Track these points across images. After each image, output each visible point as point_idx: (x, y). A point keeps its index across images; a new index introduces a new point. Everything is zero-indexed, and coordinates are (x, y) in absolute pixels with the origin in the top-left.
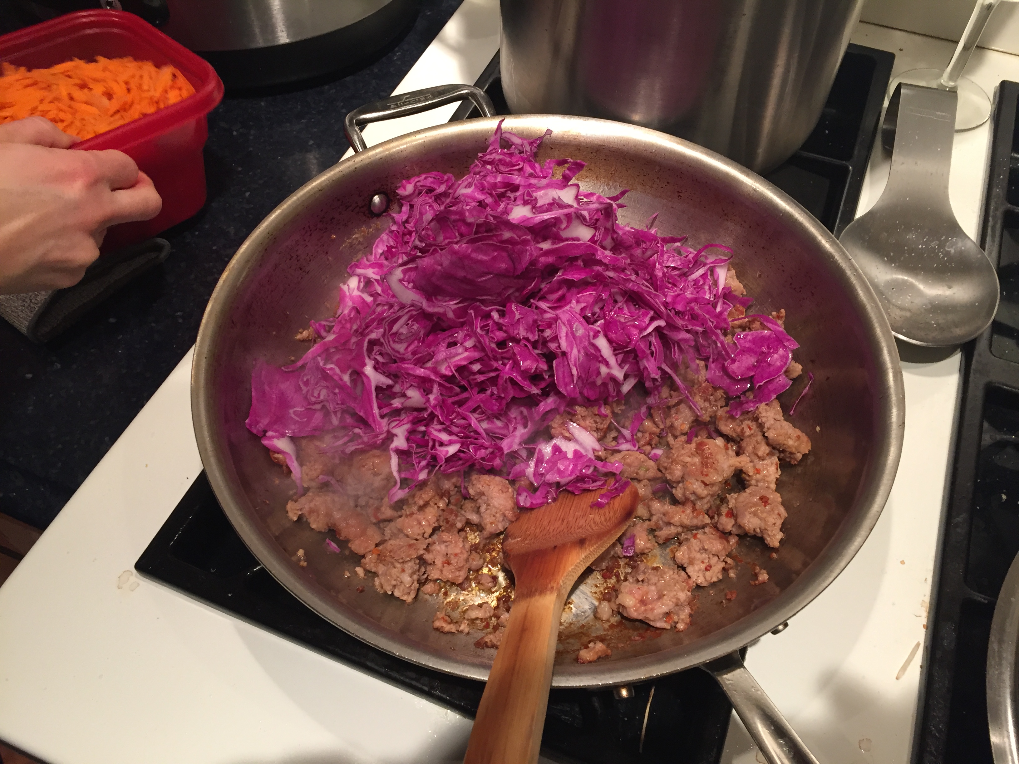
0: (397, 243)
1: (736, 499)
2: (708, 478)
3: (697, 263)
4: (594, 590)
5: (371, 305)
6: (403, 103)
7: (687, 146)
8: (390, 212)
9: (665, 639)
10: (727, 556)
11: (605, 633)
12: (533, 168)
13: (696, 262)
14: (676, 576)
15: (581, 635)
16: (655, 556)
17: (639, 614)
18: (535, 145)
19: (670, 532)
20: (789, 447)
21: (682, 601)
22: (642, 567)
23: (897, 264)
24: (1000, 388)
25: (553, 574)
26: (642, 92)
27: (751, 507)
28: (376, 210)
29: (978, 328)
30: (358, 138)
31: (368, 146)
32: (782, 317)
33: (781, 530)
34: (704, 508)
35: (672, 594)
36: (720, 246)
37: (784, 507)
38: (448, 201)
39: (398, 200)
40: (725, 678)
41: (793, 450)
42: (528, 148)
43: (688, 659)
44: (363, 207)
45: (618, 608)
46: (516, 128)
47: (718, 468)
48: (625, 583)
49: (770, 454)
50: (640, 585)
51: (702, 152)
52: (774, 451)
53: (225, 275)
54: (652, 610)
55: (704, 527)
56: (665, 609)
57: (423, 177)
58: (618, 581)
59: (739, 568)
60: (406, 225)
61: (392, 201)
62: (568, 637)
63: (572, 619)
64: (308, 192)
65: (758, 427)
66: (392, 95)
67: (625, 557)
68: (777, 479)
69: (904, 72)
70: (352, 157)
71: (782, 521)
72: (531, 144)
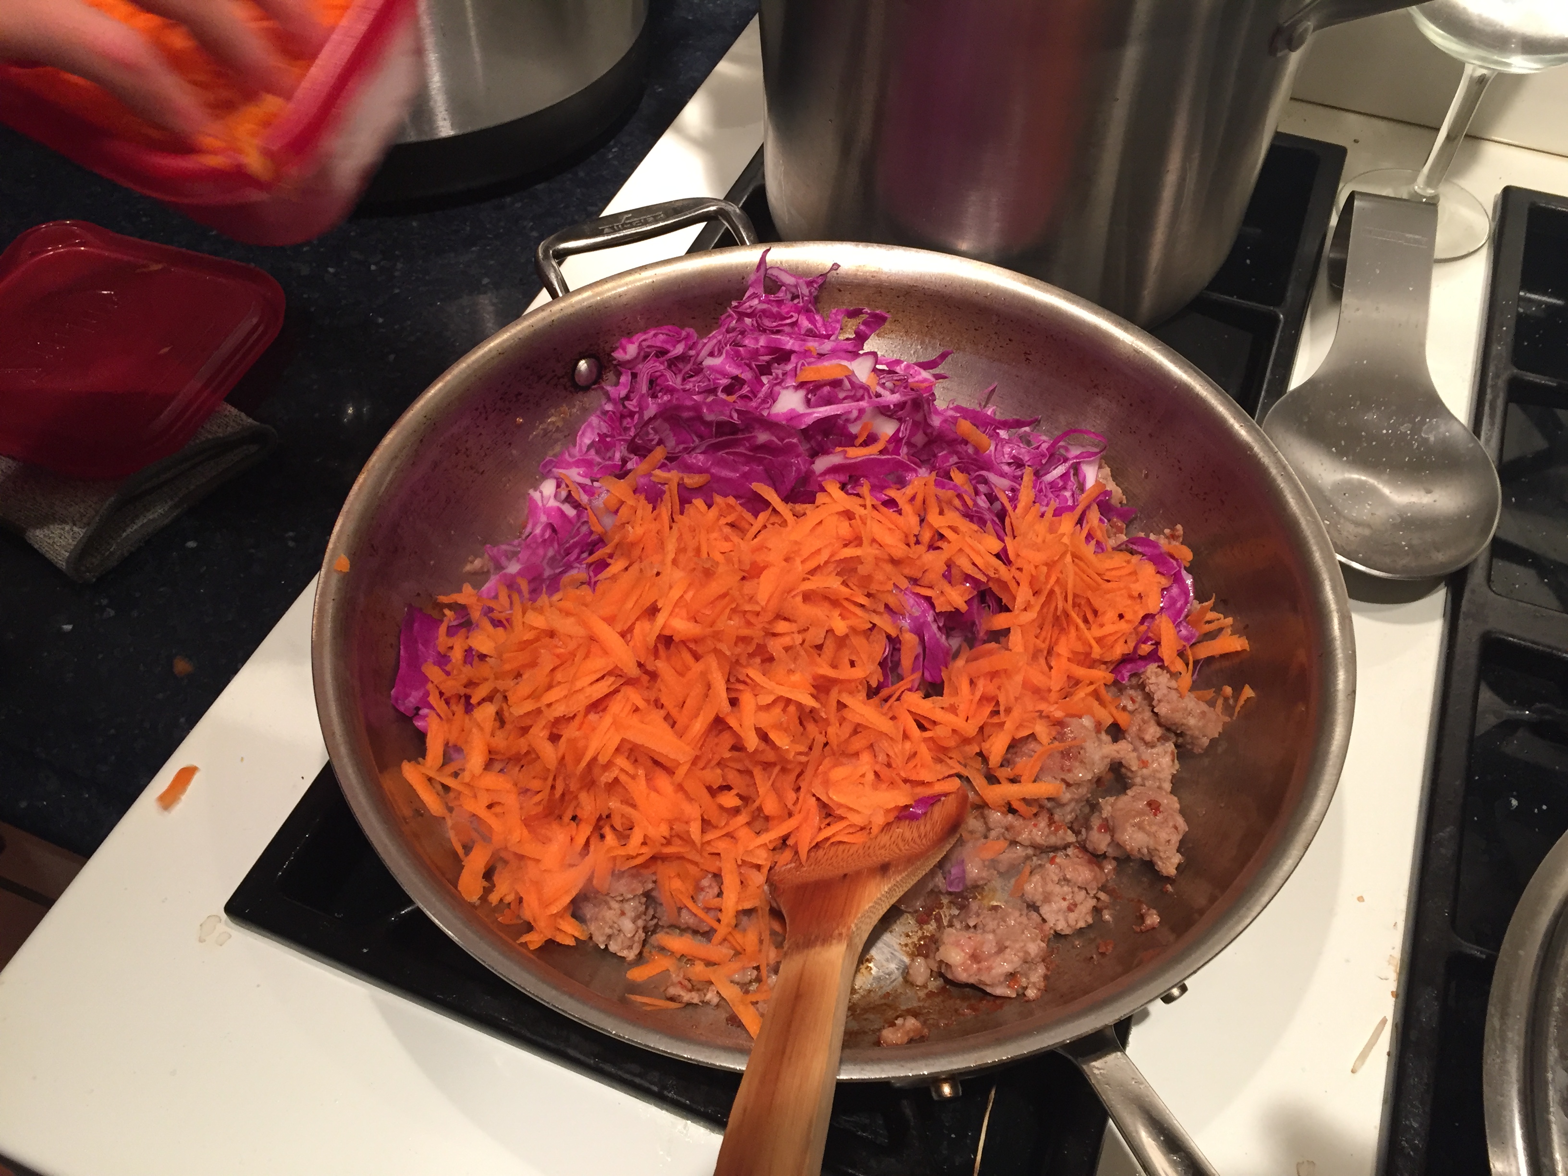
0: (613, 429)
1: (1112, 805)
2: (1070, 775)
3: (1053, 457)
4: (903, 940)
5: (574, 521)
6: (622, 225)
7: (1037, 287)
8: (603, 384)
9: (1009, 1012)
10: (1099, 889)
11: (921, 1004)
12: (813, 321)
13: (1052, 455)
14: (1024, 920)
15: (885, 1007)
16: (994, 890)
17: (970, 976)
18: (815, 286)
19: (1015, 856)
20: (1190, 728)
21: (1033, 954)
22: (974, 906)
23: (1351, 458)
24: (1504, 639)
25: (842, 915)
26: (971, 210)
27: (1134, 817)
28: (581, 381)
29: (1472, 551)
30: (557, 277)
31: (571, 288)
32: (1178, 537)
33: (1178, 851)
34: (1067, 821)
35: (1018, 946)
36: (1087, 432)
37: (1184, 816)
38: (689, 367)
39: (615, 366)
40: (1094, 1067)
41: (1197, 733)
42: (805, 291)
43: (1038, 1038)
44: (563, 377)
45: (940, 967)
46: (787, 262)
47: (1086, 761)
48: (950, 929)
49: (1163, 739)
50: (971, 933)
51: (1059, 295)
52: (1168, 734)
53: (361, 479)
54: (990, 969)
55: (1066, 847)
56: (1007, 967)
57: (653, 332)
58: (940, 927)
59: (1118, 908)
60: (626, 403)
61: (606, 368)
62: (865, 1010)
63: (871, 985)
64: (483, 356)
65: (1145, 699)
66: (604, 214)
67: (950, 893)
68: (1173, 776)
69: (1360, 175)
70: (548, 305)
71: (1180, 837)
72: (809, 284)
